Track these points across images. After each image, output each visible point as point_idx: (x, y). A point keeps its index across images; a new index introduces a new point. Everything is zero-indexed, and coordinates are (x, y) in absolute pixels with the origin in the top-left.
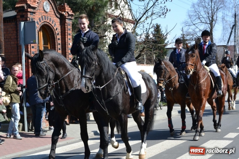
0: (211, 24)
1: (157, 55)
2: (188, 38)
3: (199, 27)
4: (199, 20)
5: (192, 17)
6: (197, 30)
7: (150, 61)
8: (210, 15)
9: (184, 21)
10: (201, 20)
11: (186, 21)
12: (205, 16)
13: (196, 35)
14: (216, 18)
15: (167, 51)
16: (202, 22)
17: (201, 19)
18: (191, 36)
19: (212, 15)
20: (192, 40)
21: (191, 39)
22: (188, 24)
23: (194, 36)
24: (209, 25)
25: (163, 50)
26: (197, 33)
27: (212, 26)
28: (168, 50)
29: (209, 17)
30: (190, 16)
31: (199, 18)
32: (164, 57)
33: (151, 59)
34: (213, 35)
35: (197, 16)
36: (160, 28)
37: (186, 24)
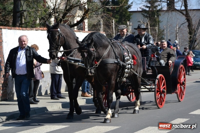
1: (117, 20)
7: (108, 27)
15: (130, 15)
20: (161, 1)
25: (126, 13)
28: (131, 13)
32: (127, 23)
33: (109, 25)
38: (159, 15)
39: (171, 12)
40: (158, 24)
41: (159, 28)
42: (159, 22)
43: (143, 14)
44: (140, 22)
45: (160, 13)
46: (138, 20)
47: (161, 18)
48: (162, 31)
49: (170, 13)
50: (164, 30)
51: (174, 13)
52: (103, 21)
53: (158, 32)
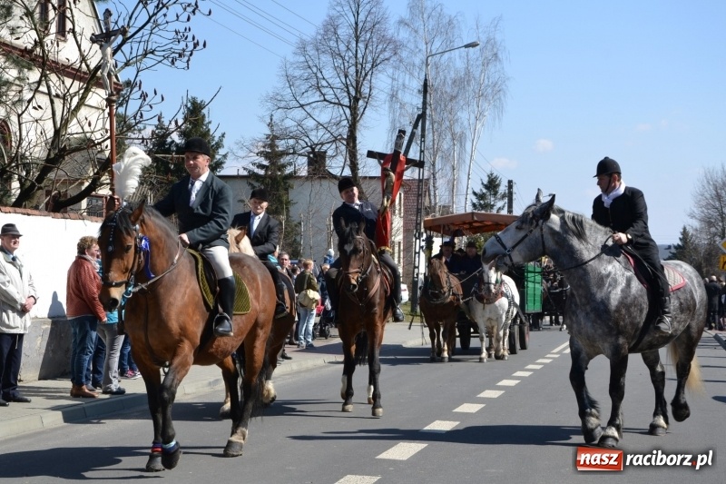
0: (353, 109)
2: (281, 145)
3: (316, 114)
4: (318, 93)
5: (297, 83)
6: (310, 123)
8: (352, 78)
9: (271, 95)
10: (324, 95)
11: (278, 94)
12: (337, 82)
13: (307, 140)
14: (367, 91)
16: (325, 100)
17: (324, 91)
18: (292, 142)
19: (356, 81)
20: (294, 153)
21: (291, 151)
22: (283, 104)
23: (300, 141)
24: (348, 111)
26: (309, 133)
27: (355, 113)
29: (347, 88)
30: (290, 80)
31: (318, 88)
34: (357, 142)
35: (314, 81)
36: (205, 111)
37: (277, 101)
38: (289, 186)
39: (318, 180)
40: (287, 208)
41: (287, 219)
42: (288, 203)
43: (250, 184)
44: (242, 201)
45: (291, 182)
46: (239, 198)
47: (293, 195)
48: (296, 226)
49: (316, 183)
50: (300, 224)
51: (325, 183)
52: (154, 197)
53: (286, 228)
